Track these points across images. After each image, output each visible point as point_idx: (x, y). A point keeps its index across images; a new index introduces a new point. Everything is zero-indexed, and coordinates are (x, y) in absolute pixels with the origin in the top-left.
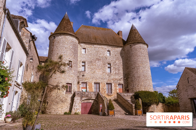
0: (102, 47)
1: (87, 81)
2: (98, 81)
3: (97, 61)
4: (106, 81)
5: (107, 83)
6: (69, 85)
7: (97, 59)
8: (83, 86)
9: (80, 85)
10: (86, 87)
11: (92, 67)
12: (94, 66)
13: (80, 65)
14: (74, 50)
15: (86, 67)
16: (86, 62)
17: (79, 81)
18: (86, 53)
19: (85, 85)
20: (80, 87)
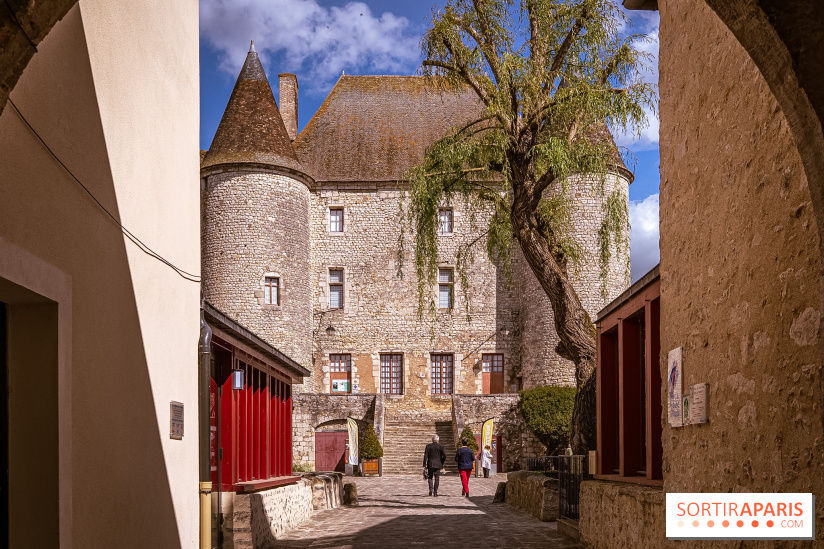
1: (350, 349)
4: (429, 345)
8: (337, 370)
9: (324, 363)
10: (350, 373)
12: (379, 286)
13: (321, 284)
14: (287, 230)
15: (347, 293)
16: (346, 271)
17: (320, 350)
18: (345, 229)
19: (343, 364)
20: (324, 374)
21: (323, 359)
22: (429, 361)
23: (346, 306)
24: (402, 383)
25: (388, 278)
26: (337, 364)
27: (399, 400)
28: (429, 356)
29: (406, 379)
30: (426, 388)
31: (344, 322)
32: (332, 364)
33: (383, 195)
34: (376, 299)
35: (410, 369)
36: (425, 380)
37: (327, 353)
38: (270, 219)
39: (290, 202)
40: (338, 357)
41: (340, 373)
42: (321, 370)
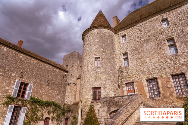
0: (150, 20)
1: (133, 80)
2: (152, 76)
3: (145, 45)
4: (169, 72)
5: (173, 76)
6: (97, 91)
7: (144, 41)
8: (129, 89)
9: (123, 87)
10: (134, 90)
11: (138, 56)
12: (142, 54)
13: (120, 59)
14: (103, 42)
15: (129, 60)
16: (129, 53)
17: (122, 82)
18: (127, 40)
19: (132, 87)
20: (124, 91)
21: (123, 86)
22: (171, 79)
23: (130, 64)
24: (159, 91)
25: (144, 50)
26: (129, 87)
27: (159, 100)
28: (171, 76)
29: (161, 89)
30: (172, 92)
31: (129, 70)
32: (127, 87)
33: (138, 25)
34: (141, 59)
35: (162, 84)
36: (171, 89)
37: (124, 83)
38: (97, 40)
39: (104, 35)
40: (129, 84)
41: (131, 90)
42: (123, 90)
